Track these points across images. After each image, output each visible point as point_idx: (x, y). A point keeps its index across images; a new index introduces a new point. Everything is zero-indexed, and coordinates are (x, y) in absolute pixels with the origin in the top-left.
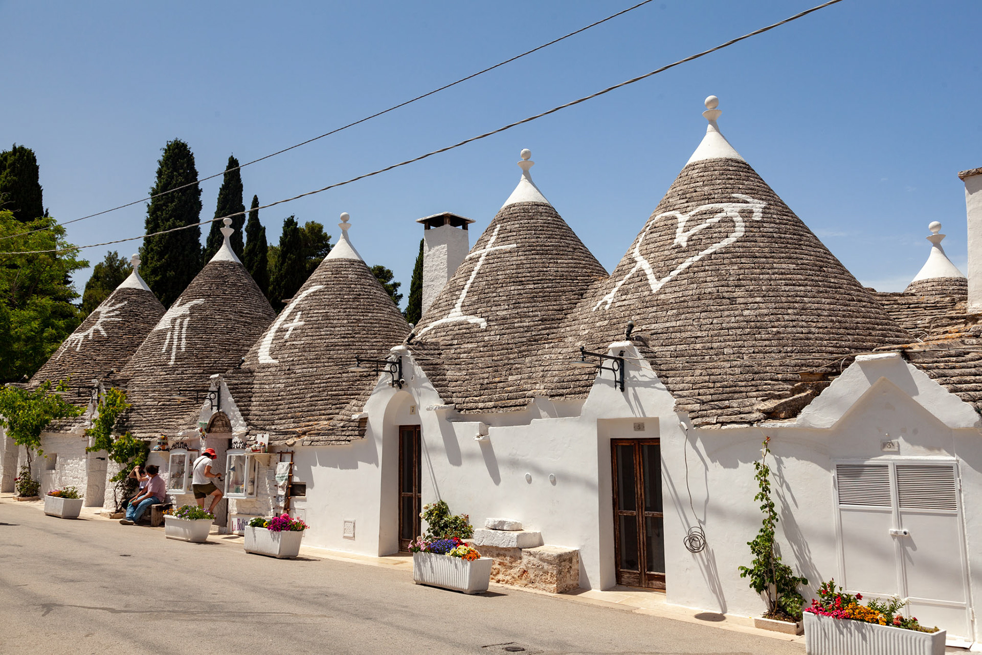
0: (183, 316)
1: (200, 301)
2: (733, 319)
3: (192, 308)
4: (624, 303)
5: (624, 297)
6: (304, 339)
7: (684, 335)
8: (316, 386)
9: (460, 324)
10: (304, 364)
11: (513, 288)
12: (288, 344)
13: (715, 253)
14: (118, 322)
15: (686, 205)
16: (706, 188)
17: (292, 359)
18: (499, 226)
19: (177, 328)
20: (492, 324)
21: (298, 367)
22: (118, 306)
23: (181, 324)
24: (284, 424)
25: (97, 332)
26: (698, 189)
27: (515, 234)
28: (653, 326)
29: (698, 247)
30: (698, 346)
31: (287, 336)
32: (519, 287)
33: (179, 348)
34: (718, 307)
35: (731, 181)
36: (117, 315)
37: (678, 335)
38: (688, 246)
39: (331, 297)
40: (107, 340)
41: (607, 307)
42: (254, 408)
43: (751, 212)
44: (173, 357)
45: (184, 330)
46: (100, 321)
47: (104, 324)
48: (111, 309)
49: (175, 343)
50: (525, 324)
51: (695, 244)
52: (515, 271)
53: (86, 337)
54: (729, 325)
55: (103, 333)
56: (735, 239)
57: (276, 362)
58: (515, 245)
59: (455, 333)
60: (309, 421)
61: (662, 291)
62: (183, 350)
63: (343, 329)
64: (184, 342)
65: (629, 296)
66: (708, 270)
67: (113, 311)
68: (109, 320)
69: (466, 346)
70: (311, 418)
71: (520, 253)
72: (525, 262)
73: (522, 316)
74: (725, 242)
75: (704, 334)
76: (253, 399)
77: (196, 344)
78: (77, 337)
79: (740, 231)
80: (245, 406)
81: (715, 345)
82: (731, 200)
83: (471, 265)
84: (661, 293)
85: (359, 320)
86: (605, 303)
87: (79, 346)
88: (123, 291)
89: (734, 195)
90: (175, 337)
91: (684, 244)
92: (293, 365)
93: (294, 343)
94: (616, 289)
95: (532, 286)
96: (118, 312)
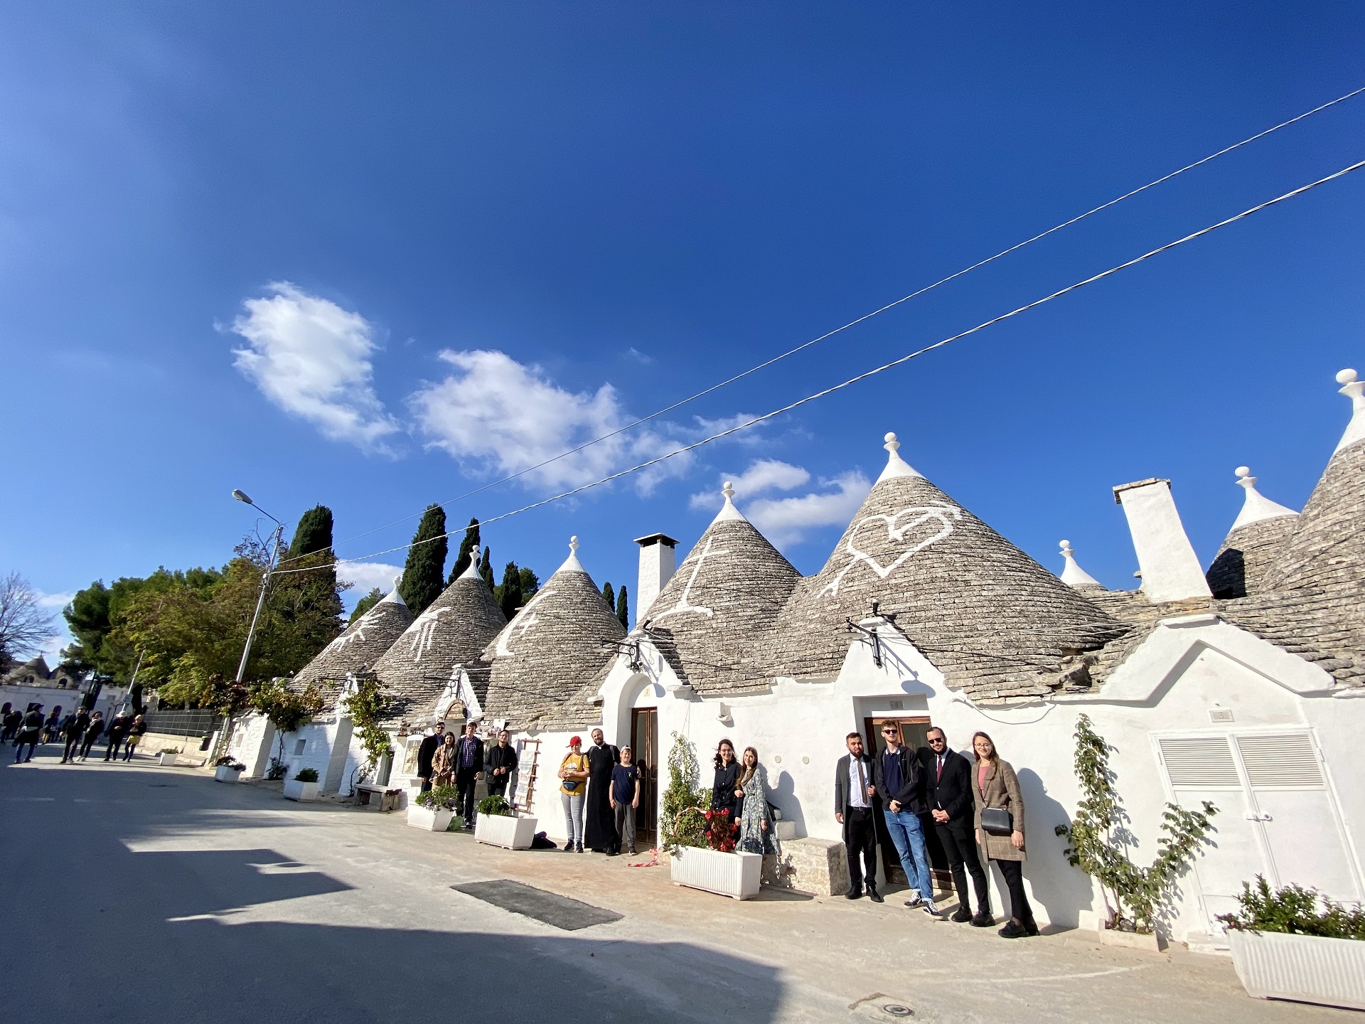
0: (433, 620)
1: (447, 609)
2: (974, 599)
3: (441, 615)
4: (855, 588)
5: (851, 584)
6: (538, 634)
7: (929, 614)
8: (547, 675)
9: (689, 613)
10: (537, 655)
11: (732, 584)
12: (523, 639)
13: (934, 544)
14: (376, 629)
15: (890, 509)
16: (905, 497)
17: (526, 651)
18: (711, 538)
19: (425, 630)
20: (717, 613)
21: (532, 658)
22: (377, 616)
23: (429, 626)
24: (517, 709)
25: (358, 636)
26: (897, 498)
27: (726, 542)
28: (893, 607)
29: (915, 540)
30: (948, 623)
31: (523, 632)
32: (738, 583)
33: (425, 646)
34: (955, 589)
35: (925, 492)
36: (375, 624)
37: (923, 614)
38: (905, 539)
39: (561, 600)
40: (365, 643)
41: (834, 594)
42: (490, 696)
43: (951, 514)
44: (419, 654)
45: (431, 631)
46: (361, 628)
47: (363, 630)
48: (372, 618)
49: (423, 642)
50: (748, 614)
51: (909, 539)
52: (731, 571)
53: (348, 640)
54: (972, 605)
55: (363, 638)
56: (948, 534)
57: (513, 654)
58: (728, 551)
59: (684, 621)
60: (541, 707)
61: (892, 575)
62: (429, 648)
63: (572, 626)
64: (430, 640)
65: (856, 583)
66: (932, 558)
67: (373, 620)
68: (369, 627)
69: (696, 632)
70: (543, 704)
71: (733, 557)
72: (739, 564)
73: (744, 607)
74: (939, 536)
75: (951, 612)
76: (489, 688)
77: (440, 643)
78: (340, 641)
79: (949, 527)
80: (482, 693)
81: (966, 622)
82: (930, 505)
83: (692, 568)
84: (891, 579)
85: (585, 620)
86: (831, 590)
87: (340, 648)
88: (384, 605)
90: (423, 638)
91: (901, 539)
92: (528, 656)
93: (530, 638)
94: (839, 578)
95: (748, 583)
96: (377, 621)
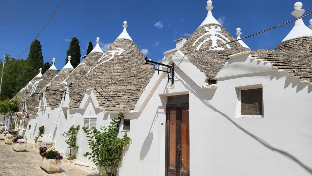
0: (37, 84)
9: (63, 84)
11: (78, 74)
13: (102, 64)
25: (27, 88)
34: (93, 78)
35: (119, 45)
43: (118, 53)
45: (36, 87)
47: (29, 86)
51: (100, 62)
53: (24, 89)
56: (109, 60)
61: (88, 74)
64: (35, 90)
66: (98, 69)
74: (106, 61)
77: (38, 91)
79: (112, 58)
82: (115, 50)
88: (36, 77)
89: (117, 48)
